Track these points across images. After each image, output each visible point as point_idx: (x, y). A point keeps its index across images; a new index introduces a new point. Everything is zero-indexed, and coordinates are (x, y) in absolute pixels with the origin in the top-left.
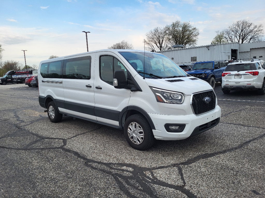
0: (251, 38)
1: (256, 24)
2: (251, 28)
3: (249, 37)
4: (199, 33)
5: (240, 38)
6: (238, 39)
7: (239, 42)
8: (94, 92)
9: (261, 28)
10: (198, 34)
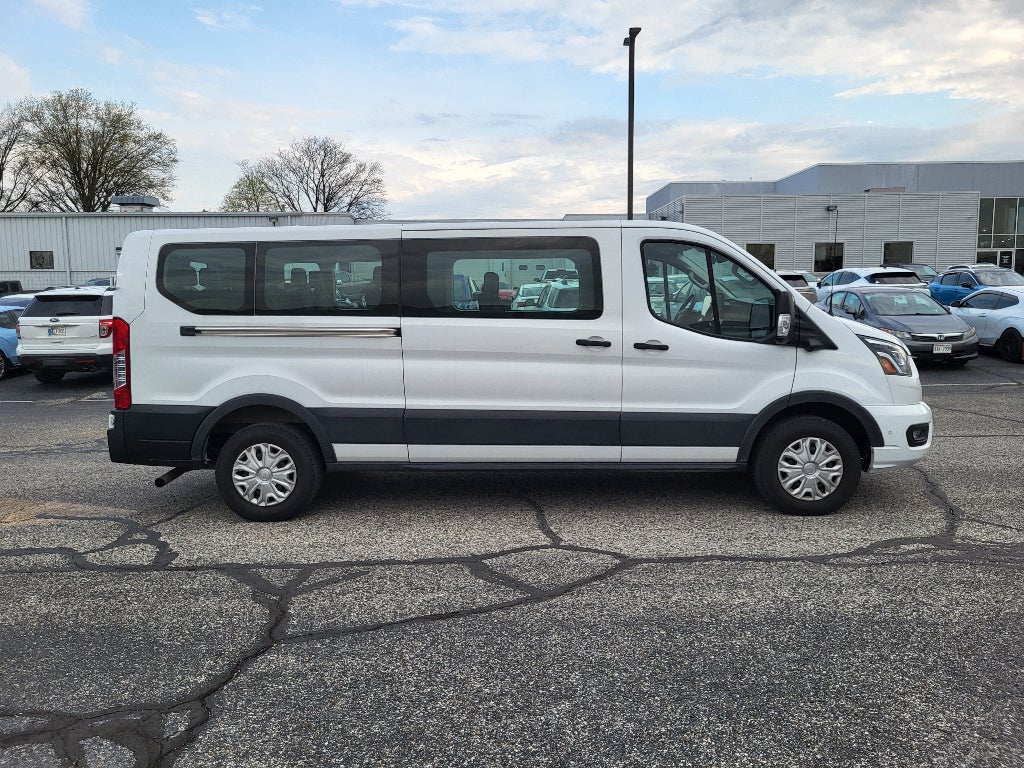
0: (350, 204)
1: (361, 159)
2: (350, 169)
3: (347, 200)
4: (177, 158)
5: (317, 199)
6: (314, 200)
7: (315, 210)
8: (622, 360)
9: (377, 176)
10: (174, 161)
